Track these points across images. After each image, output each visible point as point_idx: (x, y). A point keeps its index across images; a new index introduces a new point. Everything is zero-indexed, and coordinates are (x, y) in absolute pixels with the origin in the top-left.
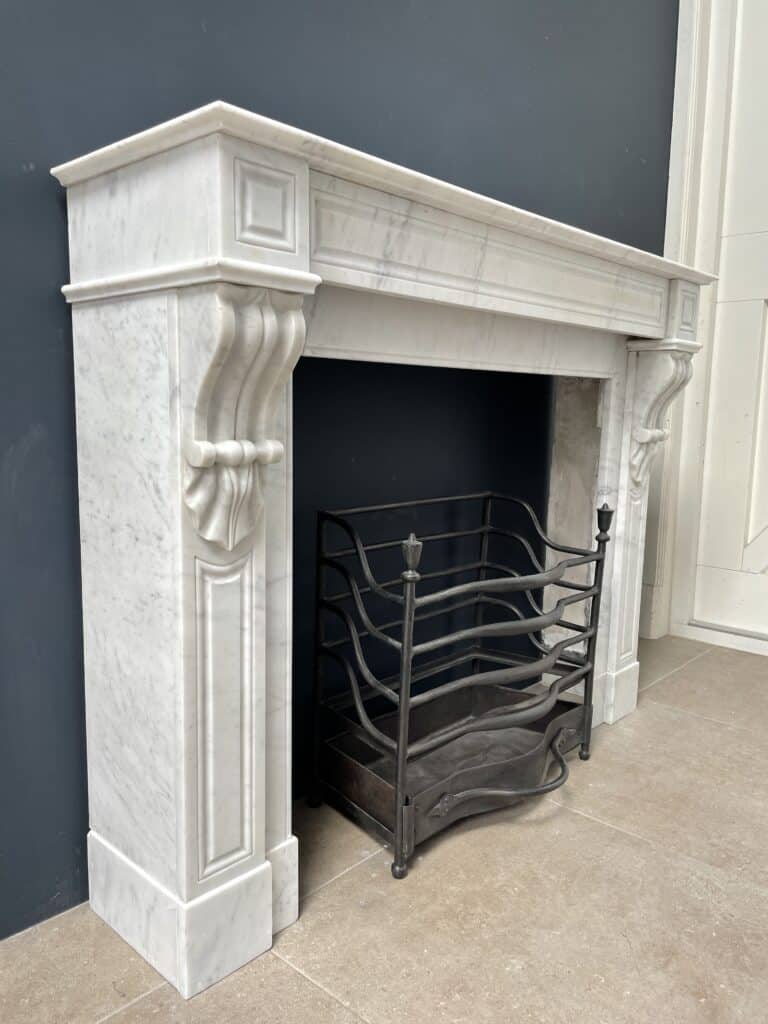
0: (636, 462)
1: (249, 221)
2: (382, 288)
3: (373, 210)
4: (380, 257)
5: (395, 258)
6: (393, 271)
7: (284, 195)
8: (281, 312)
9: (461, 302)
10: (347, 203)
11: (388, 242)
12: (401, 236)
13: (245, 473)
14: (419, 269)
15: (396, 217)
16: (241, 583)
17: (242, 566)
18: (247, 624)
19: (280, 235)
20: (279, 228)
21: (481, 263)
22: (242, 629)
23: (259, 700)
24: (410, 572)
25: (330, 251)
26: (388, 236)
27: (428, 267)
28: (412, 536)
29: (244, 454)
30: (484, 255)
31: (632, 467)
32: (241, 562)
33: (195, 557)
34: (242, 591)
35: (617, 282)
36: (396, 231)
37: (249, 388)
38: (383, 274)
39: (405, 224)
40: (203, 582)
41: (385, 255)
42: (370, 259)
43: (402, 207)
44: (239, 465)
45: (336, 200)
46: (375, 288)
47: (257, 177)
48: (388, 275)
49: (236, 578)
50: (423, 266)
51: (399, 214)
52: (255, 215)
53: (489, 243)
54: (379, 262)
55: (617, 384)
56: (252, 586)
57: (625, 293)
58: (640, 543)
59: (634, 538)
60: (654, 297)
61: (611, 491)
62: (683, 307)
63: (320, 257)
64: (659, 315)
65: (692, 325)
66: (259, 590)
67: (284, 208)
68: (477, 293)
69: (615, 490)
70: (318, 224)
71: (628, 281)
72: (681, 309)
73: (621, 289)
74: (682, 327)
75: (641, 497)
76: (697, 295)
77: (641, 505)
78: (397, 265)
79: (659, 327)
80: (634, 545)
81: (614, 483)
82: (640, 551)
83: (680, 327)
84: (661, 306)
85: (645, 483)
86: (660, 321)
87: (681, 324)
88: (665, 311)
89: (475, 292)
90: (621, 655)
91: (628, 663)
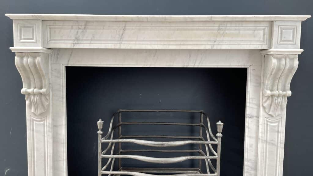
0: (265, 105)
1: (22, 37)
2: (75, 47)
3: (70, 27)
4: (75, 39)
5: (81, 38)
6: (79, 42)
7: (33, 29)
8: (35, 57)
9: (113, 47)
10: (61, 27)
11: (77, 34)
12: (82, 32)
13: (36, 96)
14: (92, 40)
15: (80, 27)
16: (44, 124)
17: (45, 120)
18: (46, 135)
19: (33, 39)
20: (31, 37)
21: (122, 34)
22: (44, 136)
23: (50, 156)
24: (99, 131)
25: (54, 40)
26: (77, 32)
27: (95, 39)
28: (100, 120)
29: (33, 92)
30: (124, 32)
31: (264, 108)
32: (43, 119)
33: (30, 116)
34: (44, 126)
35: (219, 29)
36: (80, 31)
37: (35, 76)
38: (76, 43)
39: (85, 28)
40: (33, 122)
41: (76, 38)
42: (70, 40)
43: (83, 24)
44: (34, 95)
45: (57, 27)
46: (72, 47)
47: (25, 27)
48: (78, 43)
49: (43, 122)
50: (93, 39)
51: (81, 26)
52: (24, 35)
53: (126, 27)
54: (74, 40)
55: (253, 70)
56: (47, 126)
57: (226, 33)
58: (279, 144)
59: (272, 140)
60: (256, 31)
61: (252, 117)
62: (281, 33)
63: (51, 42)
64: (262, 39)
65: (293, 41)
66: (49, 127)
67: (33, 32)
68: (121, 44)
69: (256, 117)
70: (50, 34)
71: (228, 28)
72: (279, 35)
73: (222, 32)
74: (281, 43)
75: (279, 122)
76: (297, 26)
77: (278, 126)
78: (82, 40)
79: (263, 44)
80: (273, 144)
81: (254, 114)
82: (279, 147)
83: (279, 43)
84: (264, 35)
85: (278, 115)
86: (263, 41)
87: (280, 42)
88: (268, 36)
89: (120, 44)
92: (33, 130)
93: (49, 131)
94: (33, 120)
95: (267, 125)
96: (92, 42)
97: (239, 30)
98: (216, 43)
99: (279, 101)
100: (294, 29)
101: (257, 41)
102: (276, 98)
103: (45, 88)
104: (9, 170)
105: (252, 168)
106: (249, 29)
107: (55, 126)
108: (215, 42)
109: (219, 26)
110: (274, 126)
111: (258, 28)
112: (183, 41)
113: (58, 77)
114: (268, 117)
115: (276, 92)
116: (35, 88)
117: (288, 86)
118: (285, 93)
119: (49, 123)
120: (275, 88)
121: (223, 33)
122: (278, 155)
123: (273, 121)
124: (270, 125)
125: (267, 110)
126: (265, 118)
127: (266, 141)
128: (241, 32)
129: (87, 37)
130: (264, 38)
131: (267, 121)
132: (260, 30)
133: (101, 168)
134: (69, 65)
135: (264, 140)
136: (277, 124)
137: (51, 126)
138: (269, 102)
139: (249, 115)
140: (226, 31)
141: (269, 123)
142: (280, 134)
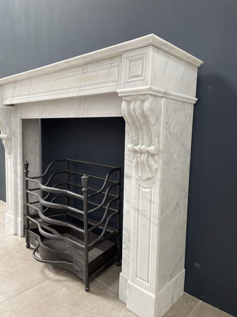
11: (12, 93)
14: (18, 96)
21: (30, 89)
22: (11, 170)
32: (10, 157)
33: (6, 154)
40: (7, 159)
57: (88, 77)
58: (152, 218)
59: (144, 211)
61: (129, 177)
62: (130, 68)
63: (4, 100)
65: (142, 75)
70: (4, 94)
71: (89, 70)
72: (128, 70)
74: (129, 80)
77: (151, 193)
78: (14, 97)
79: (117, 85)
80: (144, 215)
82: (152, 223)
83: (127, 81)
84: (119, 73)
85: (148, 179)
89: (29, 98)
90: (136, 277)
91: (143, 287)
92: (7, 165)
93: (12, 167)
95: (139, 189)
96: (18, 98)
97: (97, 70)
98: (80, 89)
106: (106, 68)
107: (16, 164)
109: (82, 70)
110: (147, 193)
111: (113, 65)
112: (60, 90)
114: (139, 180)
116: (5, 134)
119: (12, 161)
121: (85, 77)
123: (145, 186)
124: (141, 190)
126: (137, 179)
127: (138, 210)
128: (99, 72)
130: (118, 77)
131: (139, 185)
132: (115, 66)
135: (136, 208)
136: (148, 190)
139: (126, 174)
140: (88, 75)
141: (141, 188)
142: (152, 205)
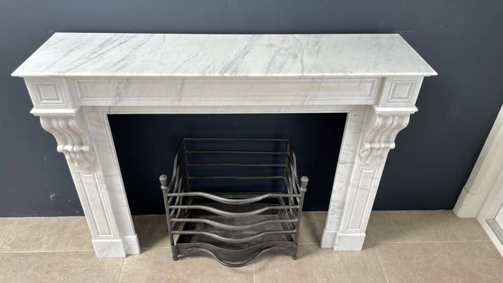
0: (362, 155)
1: (43, 98)
2: (117, 105)
3: (107, 81)
5: (124, 94)
6: (124, 99)
7: (56, 88)
8: (67, 121)
9: (169, 105)
11: (118, 90)
12: (125, 87)
13: (78, 154)
16: (94, 177)
17: (94, 173)
18: (99, 187)
19: (58, 99)
20: (56, 97)
21: (181, 89)
22: (97, 187)
23: (108, 205)
24: (163, 186)
25: (88, 97)
26: (118, 87)
27: (144, 95)
29: (73, 150)
30: (182, 86)
31: (360, 157)
32: (92, 172)
33: (75, 169)
36: (121, 86)
37: (72, 135)
38: (118, 100)
39: (127, 82)
40: (80, 175)
41: (117, 94)
42: (110, 96)
44: (75, 153)
45: (87, 81)
46: (114, 105)
47: (43, 85)
48: (121, 100)
49: (92, 175)
50: (141, 95)
52: (44, 95)
54: (115, 97)
55: (354, 115)
56: (98, 178)
57: (322, 87)
58: (372, 188)
59: (364, 186)
60: (362, 84)
61: (345, 163)
62: (394, 90)
63: (83, 99)
64: (368, 93)
65: (407, 98)
66: (101, 179)
67: (56, 91)
68: (180, 100)
69: (350, 163)
70: (81, 90)
71: (325, 80)
72: (391, 91)
73: (316, 86)
74: (392, 101)
75: (375, 169)
76: (416, 81)
77: (374, 172)
78: (126, 97)
79: (368, 99)
80: (364, 189)
81: (349, 159)
82: (371, 192)
83: (388, 100)
84: (372, 88)
85: (376, 164)
86: (370, 95)
87: (391, 99)
88: (377, 90)
89: (178, 100)
90: (348, 228)
91: (354, 233)
92: (82, 182)
93: (102, 183)
94: (79, 173)
95: (362, 171)
96: (141, 99)
97: (340, 82)
98: (306, 98)
99: (378, 154)
100: (413, 84)
101: (361, 96)
102: (376, 151)
103: (87, 145)
104: (54, 195)
105: (338, 207)
106: (354, 82)
107: (107, 177)
108: (306, 96)
109: (313, 79)
110: (370, 173)
111: (365, 80)
113: (99, 126)
114: (364, 165)
115: (377, 146)
116: (73, 145)
117: (393, 138)
118: (387, 145)
119: (100, 176)
120: (377, 140)
121: (318, 87)
122: (369, 198)
123: (369, 169)
124: (364, 172)
125: (363, 160)
126: (360, 165)
127: (358, 186)
129: (132, 93)
130: (371, 91)
131: (362, 169)
133: (169, 213)
134: (112, 113)
135: (355, 186)
136: (373, 171)
137: (102, 178)
138: (366, 153)
139: (342, 161)
140: (323, 85)
141: (363, 171)
142: (374, 180)
